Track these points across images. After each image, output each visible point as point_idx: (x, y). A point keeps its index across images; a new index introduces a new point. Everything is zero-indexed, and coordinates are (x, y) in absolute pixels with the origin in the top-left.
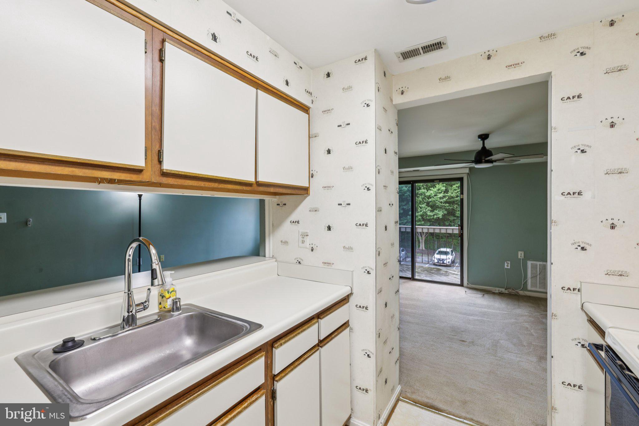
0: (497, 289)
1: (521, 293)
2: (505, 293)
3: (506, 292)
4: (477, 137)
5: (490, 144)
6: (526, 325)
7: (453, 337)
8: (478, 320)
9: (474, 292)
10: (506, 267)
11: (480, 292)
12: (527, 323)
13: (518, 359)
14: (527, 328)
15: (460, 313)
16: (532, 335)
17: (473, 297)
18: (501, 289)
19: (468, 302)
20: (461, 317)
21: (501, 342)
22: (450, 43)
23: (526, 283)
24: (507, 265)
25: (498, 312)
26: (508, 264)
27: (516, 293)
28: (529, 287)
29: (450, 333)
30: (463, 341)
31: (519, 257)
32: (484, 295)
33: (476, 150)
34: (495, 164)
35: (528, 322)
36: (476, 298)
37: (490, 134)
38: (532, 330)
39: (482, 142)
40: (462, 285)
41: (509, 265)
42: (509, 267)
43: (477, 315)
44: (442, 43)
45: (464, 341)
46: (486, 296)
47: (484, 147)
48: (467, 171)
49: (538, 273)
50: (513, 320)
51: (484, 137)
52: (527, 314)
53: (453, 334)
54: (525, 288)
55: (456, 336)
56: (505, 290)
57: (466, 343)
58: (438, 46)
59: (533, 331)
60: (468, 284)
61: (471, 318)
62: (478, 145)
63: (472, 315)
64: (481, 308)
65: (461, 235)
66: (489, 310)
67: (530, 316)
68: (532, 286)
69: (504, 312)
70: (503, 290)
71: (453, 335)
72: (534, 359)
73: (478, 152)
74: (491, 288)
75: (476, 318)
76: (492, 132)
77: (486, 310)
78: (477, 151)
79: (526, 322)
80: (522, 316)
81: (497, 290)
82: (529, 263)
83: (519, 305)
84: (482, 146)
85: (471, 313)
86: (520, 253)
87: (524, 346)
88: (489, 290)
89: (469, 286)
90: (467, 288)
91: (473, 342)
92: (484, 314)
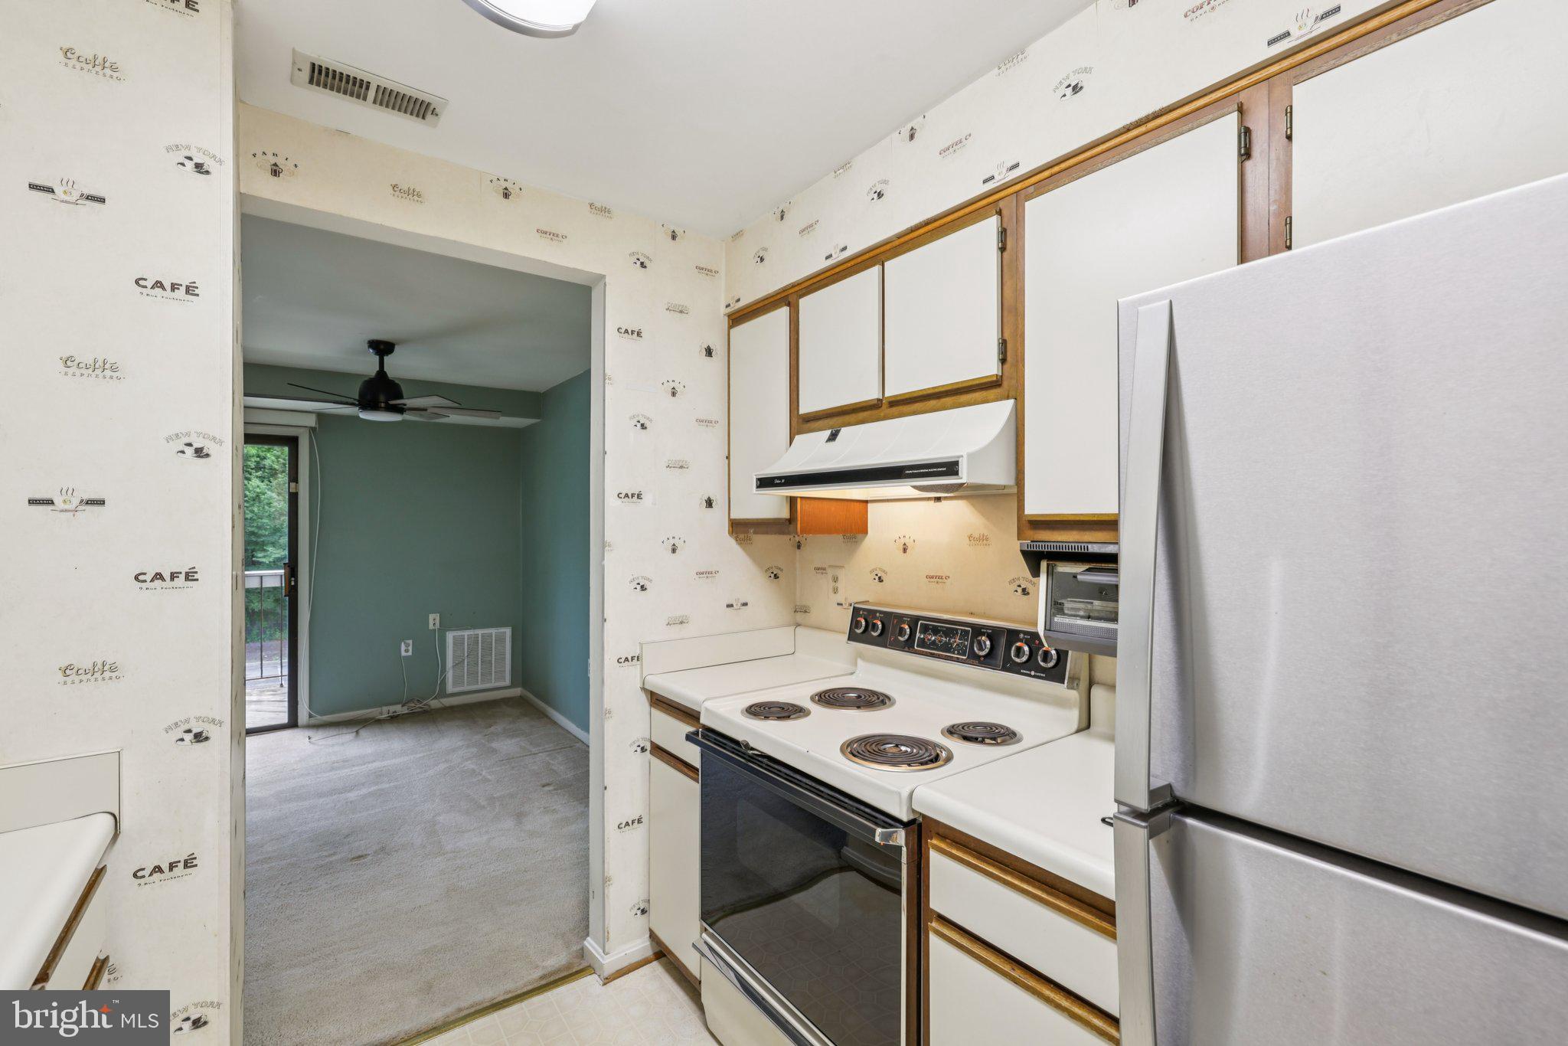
0: (385, 709)
1: (435, 704)
2: (403, 714)
3: (405, 710)
4: (367, 346)
5: (398, 366)
6: (470, 765)
7: (327, 860)
8: (370, 794)
9: (332, 732)
10: (403, 654)
11: (347, 728)
12: (469, 762)
13: (485, 838)
14: (474, 771)
15: (320, 795)
16: (486, 780)
17: (333, 745)
18: (393, 708)
19: (327, 762)
20: (327, 804)
21: (441, 818)
22: (445, 118)
23: (444, 682)
24: (406, 650)
25: (406, 759)
26: (407, 645)
27: (426, 707)
28: (450, 688)
29: (316, 855)
30: (360, 857)
31: (431, 626)
32: (357, 732)
33: (366, 376)
34: (407, 416)
35: (469, 758)
36: (343, 744)
37: (398, 344)
38: (482, 770)
39: (377, 358)
40: (293, 723)
41: (410, 648)
42: (410, 653)
43: (363, 784)
44: (432, 108)
45: (362, 856)
46: (363, 733)
47: (381, 373)
48: (311, 421)
49: (466, 655)
50: (442, 766)
51: (382, 348)
52: (460, 743)
53: (325, 853)
54: (443, 694)
55: (335, 854)
56: (402, 706)
57: (370, 858)
58: (419, 108)
59: (485, 771)
60: (310, 716)
61: (352, 795)
62: (368, 365)
63: (351, 789)
64: (364, 764)
65: (292, 592)
66: (385, 763)
67: (468, 746)
68: (455, 684)
69: (418, 756)
70: (399, 709)
71: (326, 856)
72: (509, 823)
73: (366, 381)
74: (370, 710)
75: (364, 791)
76: (403, 342)
77: (377, 764)
78: (366, 379)
79: (467, 760)
80: (454, 750)
81: (385, 712)
82: (450, 636)
83: (439, 731)
84: (378, 369)
85: (347, 785)
86: (431, 617)
87: (484, 807)
88: (364, 717)
89: (313, 721)
90: (309, 726)
91: (383, 849)
92: (379, 776)
